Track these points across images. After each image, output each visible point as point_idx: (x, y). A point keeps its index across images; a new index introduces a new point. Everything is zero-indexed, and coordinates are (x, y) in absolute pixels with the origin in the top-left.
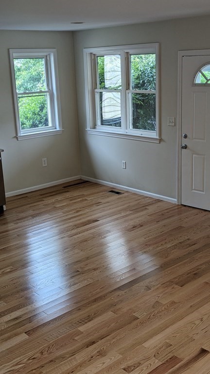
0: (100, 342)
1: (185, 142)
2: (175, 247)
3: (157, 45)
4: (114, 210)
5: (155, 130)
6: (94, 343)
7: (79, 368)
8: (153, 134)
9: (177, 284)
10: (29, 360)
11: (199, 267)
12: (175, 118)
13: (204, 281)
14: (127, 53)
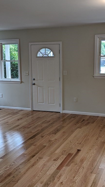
0: (37, 155)
1: (34, 82)
2: (42, 123)
3: (18, 40)
4: (3, 115)
5: (18, 78)
6: (34, 156)
7: (35, 164)
8: (18, 80)
9: (53, 134)
10: (10, 166)
11: (57, 128)
12: (28, 72)
13: (63, 131)
14: (1, 43)
